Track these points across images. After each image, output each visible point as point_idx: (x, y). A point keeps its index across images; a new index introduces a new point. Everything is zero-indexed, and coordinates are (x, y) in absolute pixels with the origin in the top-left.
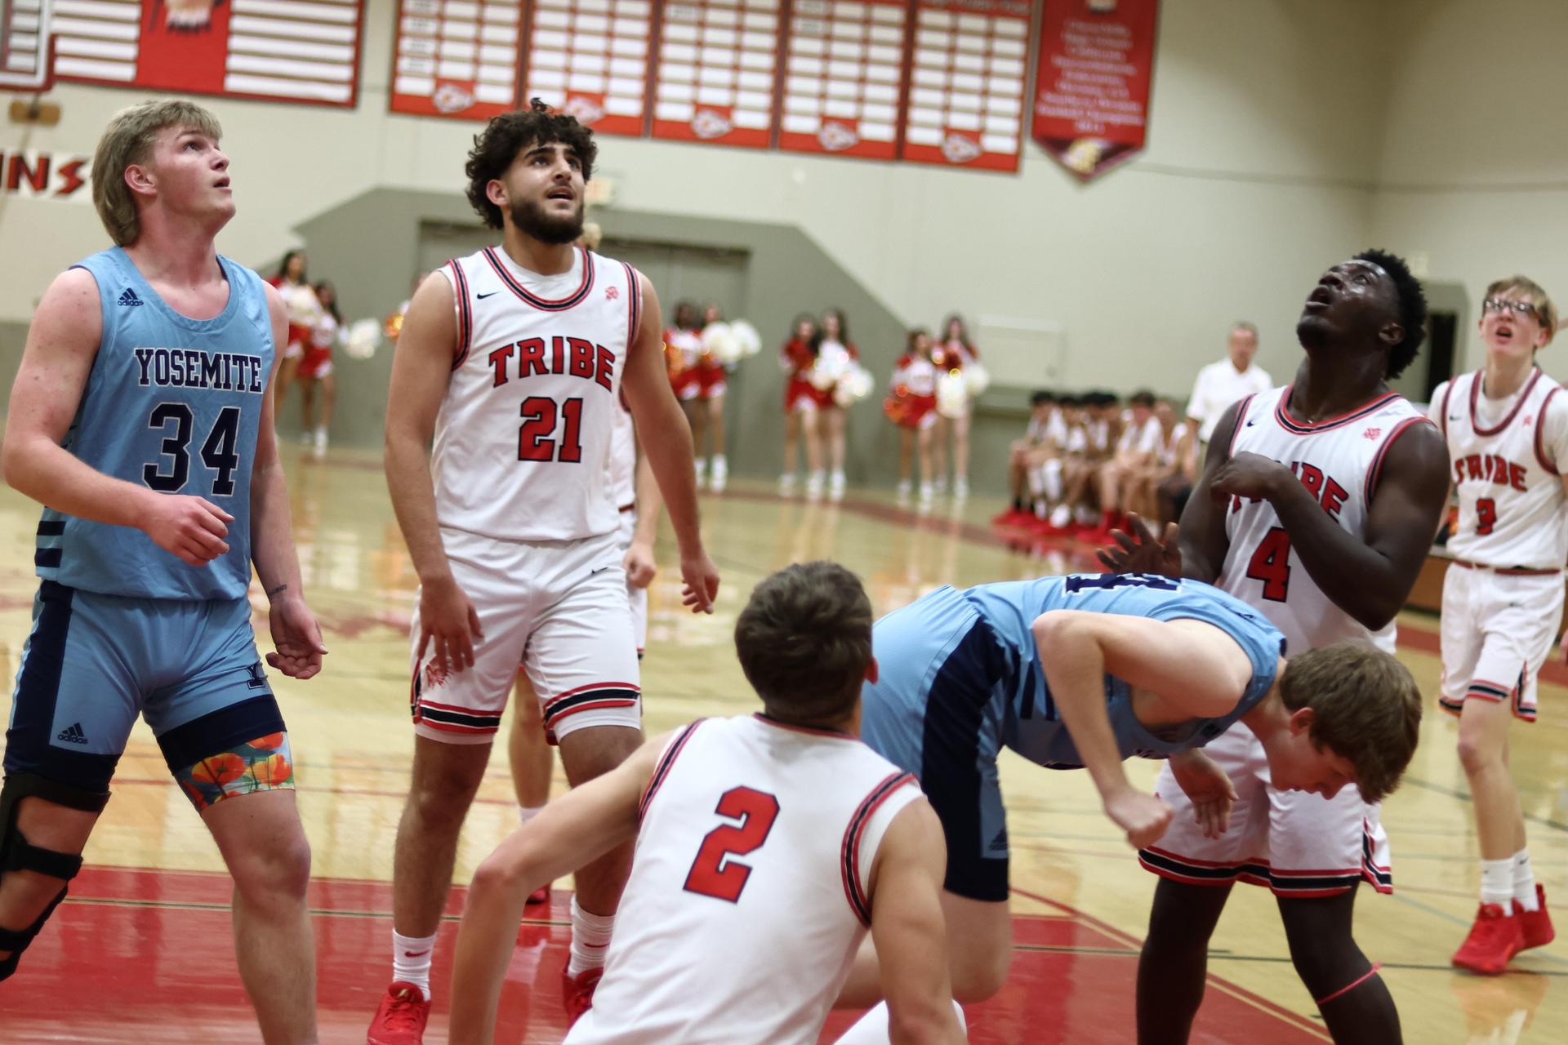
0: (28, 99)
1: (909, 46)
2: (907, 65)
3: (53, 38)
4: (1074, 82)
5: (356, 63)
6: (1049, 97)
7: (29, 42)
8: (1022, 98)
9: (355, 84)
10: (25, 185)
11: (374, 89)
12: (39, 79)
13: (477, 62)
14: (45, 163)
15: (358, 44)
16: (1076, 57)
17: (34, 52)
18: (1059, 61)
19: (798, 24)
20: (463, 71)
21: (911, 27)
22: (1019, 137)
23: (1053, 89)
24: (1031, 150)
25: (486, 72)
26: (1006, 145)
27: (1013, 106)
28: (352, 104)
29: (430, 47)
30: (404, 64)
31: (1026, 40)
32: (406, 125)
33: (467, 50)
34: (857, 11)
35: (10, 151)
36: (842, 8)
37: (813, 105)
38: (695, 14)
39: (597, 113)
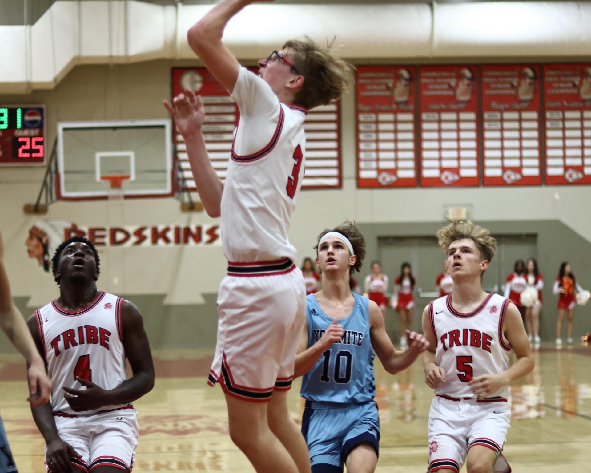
0: (188, 200)
5: (340, 167)
9: (340, 177)
11: (349, 178)
13: (396, 160)
14: (199, 229)
15: (339, 158)
20: (391, 165)
25: (401, 164)
28: (339, 186)
29: (374, 155)
30: (362, 165)
32: (366, 193)
33: (392, 155)
34: (577, 114)
35: (183, 225)
36: (568, 115)
37: (560, 162)
38: (499, 125)
39: (456, 177)
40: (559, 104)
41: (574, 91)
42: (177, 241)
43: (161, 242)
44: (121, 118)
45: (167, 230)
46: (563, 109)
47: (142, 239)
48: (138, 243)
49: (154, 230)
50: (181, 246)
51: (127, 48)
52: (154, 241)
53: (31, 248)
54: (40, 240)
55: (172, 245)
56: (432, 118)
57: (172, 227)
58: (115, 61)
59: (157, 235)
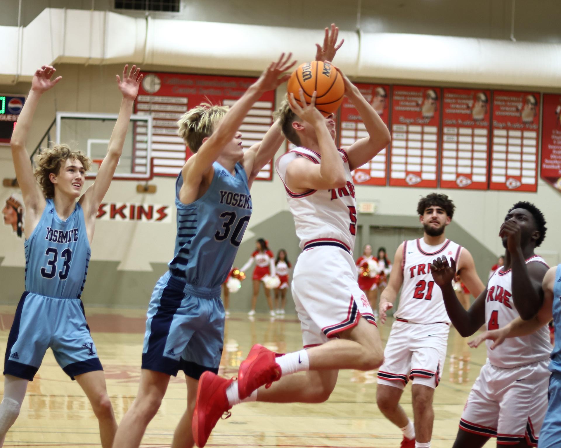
0: (143, 183)
1: (490, 144)
2: (490, 152)
3: (152, 159)
4: (557, 155)
6: (547, 161)
7: (143, 161)
8: (536, 162)
9: (271, 171)
10: (144, 217)
12: (147, 175)
14: (151, 208)
16: (556, 145)
17: (145, 165)
18: (550, 147)
19: (445, 138)
21: (490, 137)
22: (536, 177)
23: (549, 158)
24: (541, 182)
26: (532, 181)
27: (533, 166)
28: (270, 179)
31: (537, 139)
34: (469, 131)
35: (137, 205)
36: (462, 131)
37: (453, 169)
38: (404, 136)
39: (367, 177)
40: (454, 122)
41: (468, 112)
42: (132, 217)
43: (118, 217)
44: (89, 111)
45: (124, 207)
46: (458, 126)
47: (102, 213)
48: (99, 216)
49: (113, 207)
50: (135, 221)
51: (104, 52)
52: (113, 216)
53: (6, 216)
54: (16, 209)
55: (127, 220)
56: (350, 127)
57: (128, 205)
58: (91, 62)
59: (115, 211)
